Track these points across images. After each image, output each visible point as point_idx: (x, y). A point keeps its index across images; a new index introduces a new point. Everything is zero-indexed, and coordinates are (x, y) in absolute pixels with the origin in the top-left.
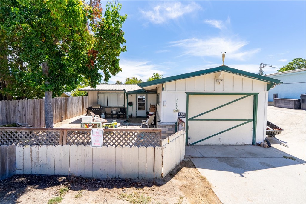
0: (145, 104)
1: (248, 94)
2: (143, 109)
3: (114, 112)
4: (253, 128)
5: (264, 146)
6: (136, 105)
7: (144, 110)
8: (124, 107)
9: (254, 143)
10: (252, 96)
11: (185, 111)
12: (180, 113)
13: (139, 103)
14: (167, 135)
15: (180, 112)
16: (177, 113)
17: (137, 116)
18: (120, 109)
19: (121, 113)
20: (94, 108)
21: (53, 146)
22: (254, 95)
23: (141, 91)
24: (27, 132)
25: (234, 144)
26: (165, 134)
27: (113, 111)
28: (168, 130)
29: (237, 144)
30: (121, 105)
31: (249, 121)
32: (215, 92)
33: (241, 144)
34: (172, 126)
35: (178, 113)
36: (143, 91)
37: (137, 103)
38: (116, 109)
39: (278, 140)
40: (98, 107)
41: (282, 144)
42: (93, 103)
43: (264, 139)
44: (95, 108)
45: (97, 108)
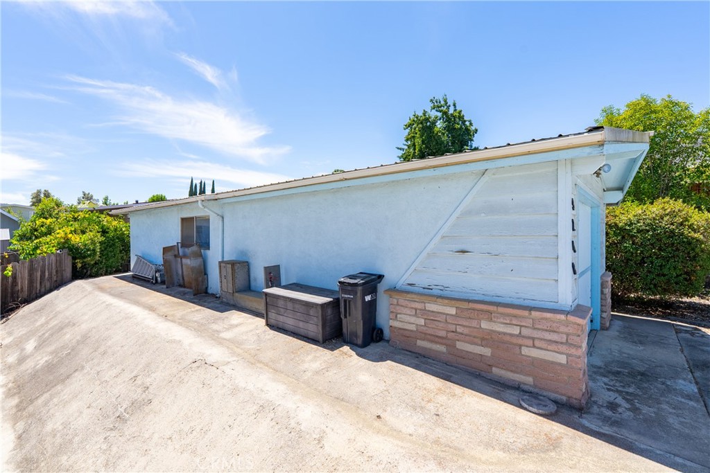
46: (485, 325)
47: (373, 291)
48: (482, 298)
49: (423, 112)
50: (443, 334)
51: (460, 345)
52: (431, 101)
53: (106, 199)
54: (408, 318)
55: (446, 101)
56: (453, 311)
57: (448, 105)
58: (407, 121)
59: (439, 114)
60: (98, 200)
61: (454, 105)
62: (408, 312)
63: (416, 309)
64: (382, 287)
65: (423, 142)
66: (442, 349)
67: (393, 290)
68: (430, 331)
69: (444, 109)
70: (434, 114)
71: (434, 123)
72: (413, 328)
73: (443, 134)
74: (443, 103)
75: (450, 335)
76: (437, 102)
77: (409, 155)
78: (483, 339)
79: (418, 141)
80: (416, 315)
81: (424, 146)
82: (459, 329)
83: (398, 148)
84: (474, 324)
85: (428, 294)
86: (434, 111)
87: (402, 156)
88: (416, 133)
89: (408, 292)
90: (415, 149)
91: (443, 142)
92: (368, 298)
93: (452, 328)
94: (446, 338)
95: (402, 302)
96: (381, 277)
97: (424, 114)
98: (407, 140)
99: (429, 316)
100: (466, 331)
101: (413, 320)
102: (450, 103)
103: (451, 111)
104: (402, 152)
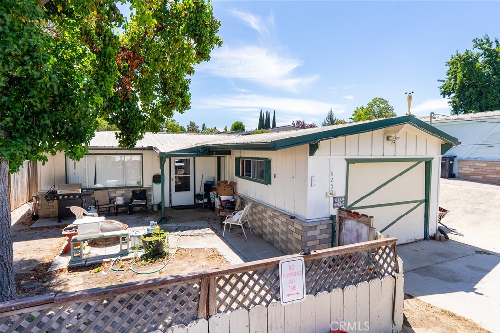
0: (190, 177)
1: (419, 161)
2: (187, 188)
3: (119, 201)
4: (425, 214)
5: (440, 239)
6: (171, 179)
7: (189, 190)
8: (142, 186)
9: (426, 238)
10: (423, 163)
11: (343, 195)
12: (336, 198)
13: (177, 176)
14: (318, 243)
15: (337, 196)
16: (332, 199)
17: (173, 204)
18: (133, 192)
19: (136, 202)
20: (63, 195)
21: (182, 327)
22: (426, 162)
23: (199, 151)
24: (92, 303)
25: (405, 243)
26: (316, 241)
27: (115, 197)
28: (320, 234)
29: (408, 242)
30: (133, 182)
31: (421, 202)
32: (384, 157)
33: (413, 241)
34: (327, 224)
35: (334, 199)
36: (203, 151)
37: (173, 176)
38: (123, 191)
39: (446, 227)
40: (77, 192)
41: (453, 232)
42: (54, 181)
43: (437, 229)
44: (69, 195)
45: (74, 195)
46: (497, 168)
47: (453, 160)
48: (497, 160)
49: (465, 51)
50: (481, 173)
51: (487, 176)
52: (474, 41)
53: (204, 126)
54: (467, 169)
55: (488, 40)
56: (486, 165)
57: (490, 42)
58: (449, 60)
59: (481, 51)
60: (198, 127)
61: (497, 42)
62: (467, 167)
63: (470, 166)
64: (455, 160)
65: (464, 76)
66: (481, 177)
67: (460, 161)
68: (476, 172)
69: (486, 46)
70: (476, 51)
71: (476, 59)
72: (469, 172)
73: (485, 67)
74: (485, 41)
75: (484, 173)
76: (479, 41)
77: (450, 86)
78: (497, 173)
79: (460, 75)
80: (470, 168)
81: (465, 79)
82: (488, 171)
83: (439, 81)
84: (494, 168)
85: (476, 160)
86: (476, 49)
87: (443, 87)
88: (458, 68)
89: (467, 161)
90: (456, 81)
91: (484, 74)
92: (451, 162)
93: (485, 170)
94: (483, 174)
95: (464, 164)
96: (455, 156)
97: (467, 54)
98: (448, 74)
99: (475, 167)
100: (490, 171)
101: (469, 169)
102: (492, 40)
103: (494, 47)
104: (442, 84)
